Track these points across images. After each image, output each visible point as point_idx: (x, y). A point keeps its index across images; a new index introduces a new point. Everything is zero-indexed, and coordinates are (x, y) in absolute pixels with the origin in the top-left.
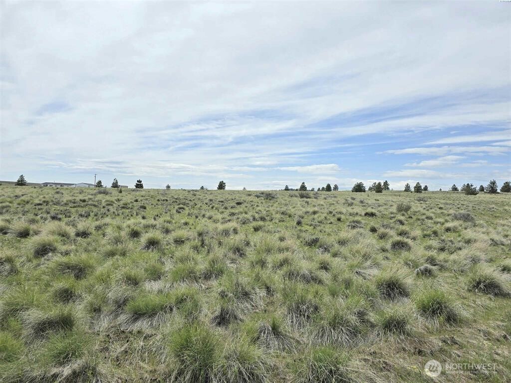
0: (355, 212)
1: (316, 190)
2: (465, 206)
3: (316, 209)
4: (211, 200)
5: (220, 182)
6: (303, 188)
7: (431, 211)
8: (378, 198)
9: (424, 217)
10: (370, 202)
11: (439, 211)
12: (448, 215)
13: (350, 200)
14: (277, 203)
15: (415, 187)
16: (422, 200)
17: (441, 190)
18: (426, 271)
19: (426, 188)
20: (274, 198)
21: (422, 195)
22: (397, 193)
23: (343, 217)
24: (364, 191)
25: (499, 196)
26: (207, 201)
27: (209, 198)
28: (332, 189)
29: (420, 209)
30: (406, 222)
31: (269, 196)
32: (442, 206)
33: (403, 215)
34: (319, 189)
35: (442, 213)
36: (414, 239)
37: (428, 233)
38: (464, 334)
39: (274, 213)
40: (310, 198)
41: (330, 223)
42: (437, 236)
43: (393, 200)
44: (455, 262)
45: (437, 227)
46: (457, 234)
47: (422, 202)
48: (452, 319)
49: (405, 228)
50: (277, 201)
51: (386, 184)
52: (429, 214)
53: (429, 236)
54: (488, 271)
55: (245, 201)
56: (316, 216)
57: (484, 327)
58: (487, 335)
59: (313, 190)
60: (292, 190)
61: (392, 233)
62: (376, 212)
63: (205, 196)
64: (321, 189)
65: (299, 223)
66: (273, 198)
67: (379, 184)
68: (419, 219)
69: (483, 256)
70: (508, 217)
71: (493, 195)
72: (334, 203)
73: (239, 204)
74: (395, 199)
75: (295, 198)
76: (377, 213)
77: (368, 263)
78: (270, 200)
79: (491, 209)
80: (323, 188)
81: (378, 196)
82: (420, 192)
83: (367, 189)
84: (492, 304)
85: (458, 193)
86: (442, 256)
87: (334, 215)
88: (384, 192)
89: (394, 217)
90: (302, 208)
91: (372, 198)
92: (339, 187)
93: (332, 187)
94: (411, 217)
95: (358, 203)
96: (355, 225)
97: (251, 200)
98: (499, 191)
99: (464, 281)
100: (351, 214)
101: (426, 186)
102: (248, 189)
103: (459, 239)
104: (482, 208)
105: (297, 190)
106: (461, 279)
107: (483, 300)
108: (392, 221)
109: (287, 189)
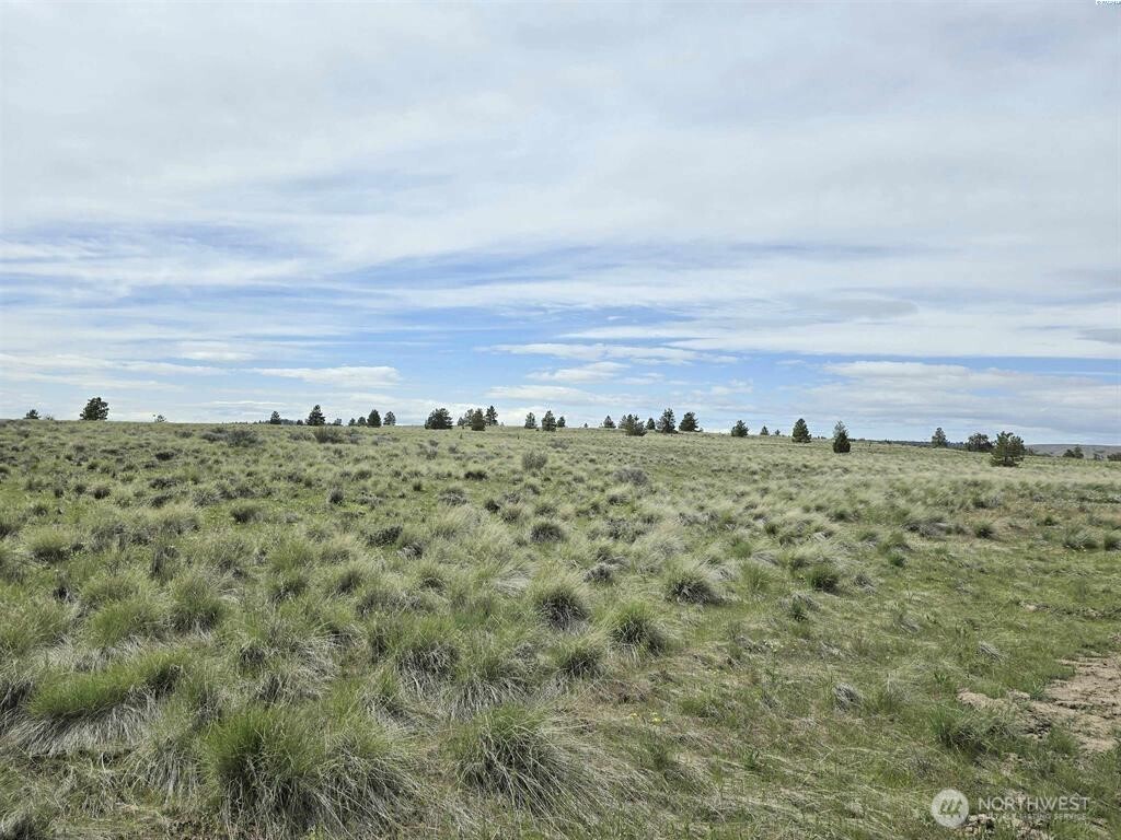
0: (446, 471)
1: (345, 423)
2: (629, 457)
3: (364, 466)
4: (80, 449)
5: (92, 401)
6: (316, 418)
7: (579, 466)
8: (481, 442)
9: (569, 478)
10: (467, 451)
11: (592, 467)
12: (608, 474)
13: (430, 449)
14: (266, 455)
15: (544, 420)
16: (560, 446)
17: (586, 425)
18: (602, 574)
19: (562, 423)
20: (254, 442)
21: (558, 435)
22: (512, 433)
23: (425, 482)
24: (450, 427)
25: (679, 438)
26: (67, 451)
27: (71, 444)
28: (382, 421)
29: (559, 463)
30: (541, 489)
31: (242, 438)
32: (594, 457)
33: (534, 475)
34: (353, 421)
35: (597, 470)
36: (565, 518)
37: (584, 507)
38: (678, 665)
39: (267, 479)
40: (340, 441)
41: (401, 497)
42: (598, 513)
43: (511, 446)
44: (639, 556)
45: (596, 497)
46: (628, 507)
47: (559, 449)
48: (656, 646)
49: (547, 499)
50: (265, 450)
51: (491, 412)
52: (578, 471)
53: (586, 512)
54: (690, 565)
55: (179, 451)
56: (369, 483)
57: (701, 652)
58: (707, 662)
59: (338, 423)
60: (286, 422)
61: (528, 509)
62: (486, 470)
63: (56, 438)
64: (356, 421)
65: (336, 499)
66: (252, 441)
67: (479, 412)
68: (562, 483)
69: (677, 543)
70: (696, 476)
71: (668, 437)
72: (398, 452)
73: (164, 457)
74: (513, 443)
75: (308, 443)
76: (489, 473)
77: (508, 568)
78: (246, 446)
79: (668, 460)
80: (362, 419)
81: (477, 437)
82: (553, 430)
83: (455, 423)
84: (702, 618)
85: (614, 431)
86: (620, 547)
87: (405, 480)
88: (488, 429)
89: (520, 480)
90: (331, 466)
91: (470, 441)
92: (396, 417)
93: (383, 416)
94: (549, 479)
95: (446, 453)
96: (455, 497)
97: (196, 447)
98: (677, 429)
99: (657, 585)
100: (438, 476)
101: (562, 419)
102: (170, 419)
103: (634, 516)
104: (655, 460)
105: (300, 423)
106: (655, 582)
107: (691, 613)
108: (517, 487)
109: (275, 421)
